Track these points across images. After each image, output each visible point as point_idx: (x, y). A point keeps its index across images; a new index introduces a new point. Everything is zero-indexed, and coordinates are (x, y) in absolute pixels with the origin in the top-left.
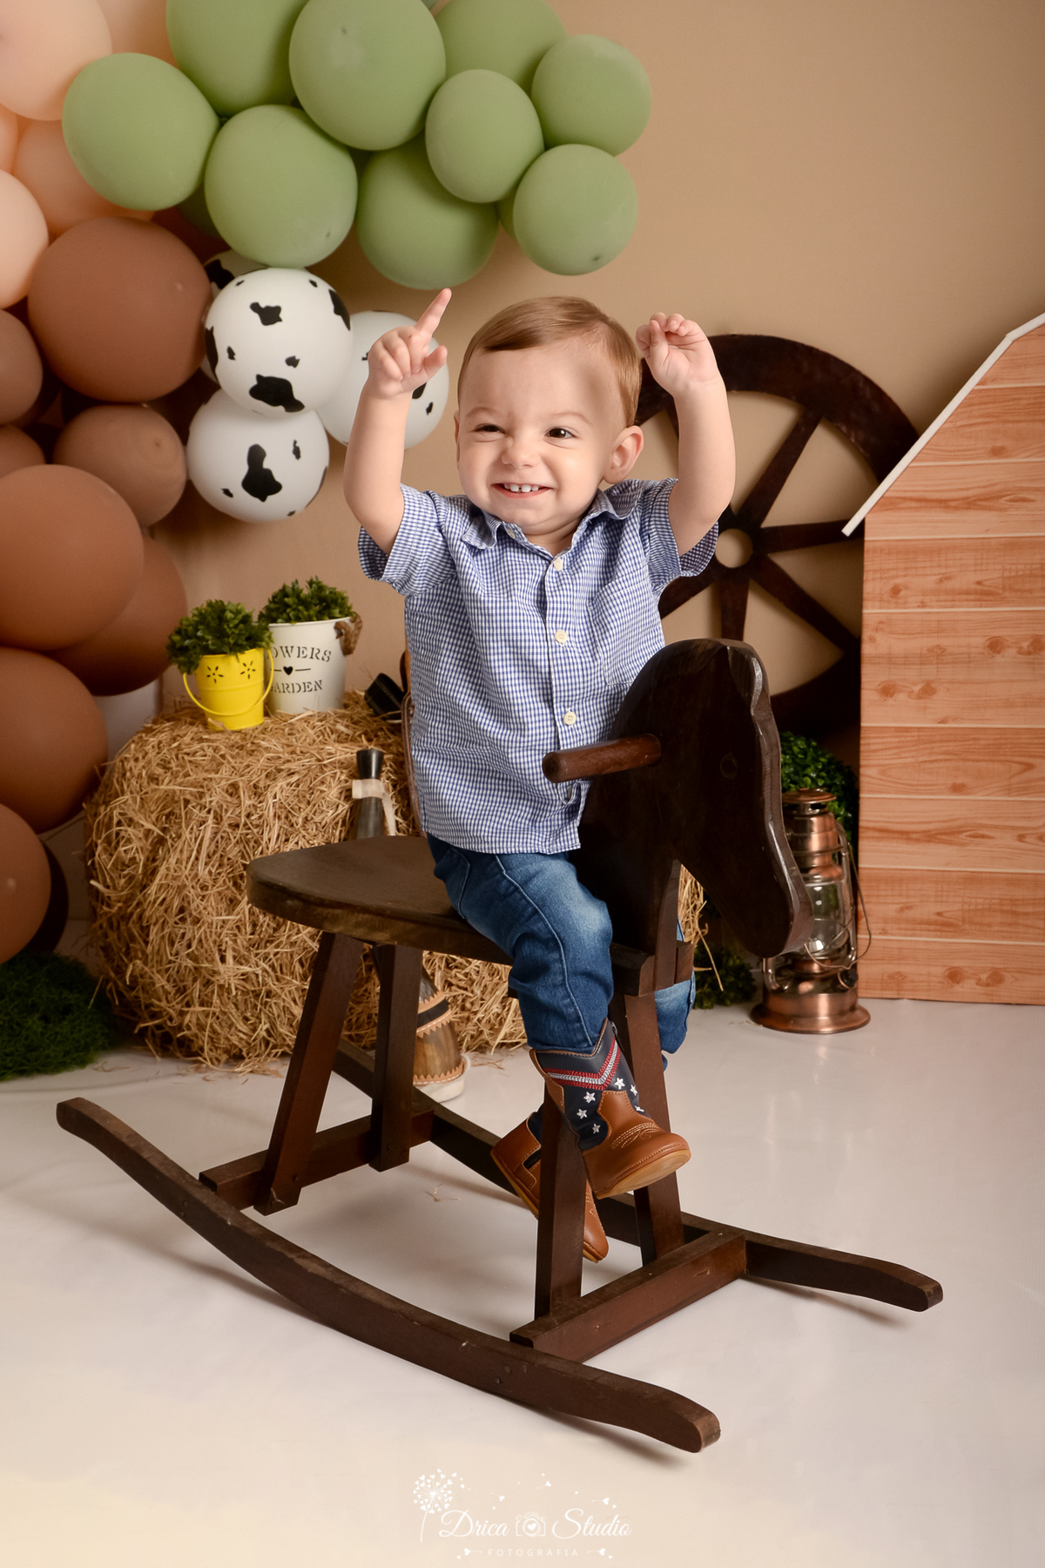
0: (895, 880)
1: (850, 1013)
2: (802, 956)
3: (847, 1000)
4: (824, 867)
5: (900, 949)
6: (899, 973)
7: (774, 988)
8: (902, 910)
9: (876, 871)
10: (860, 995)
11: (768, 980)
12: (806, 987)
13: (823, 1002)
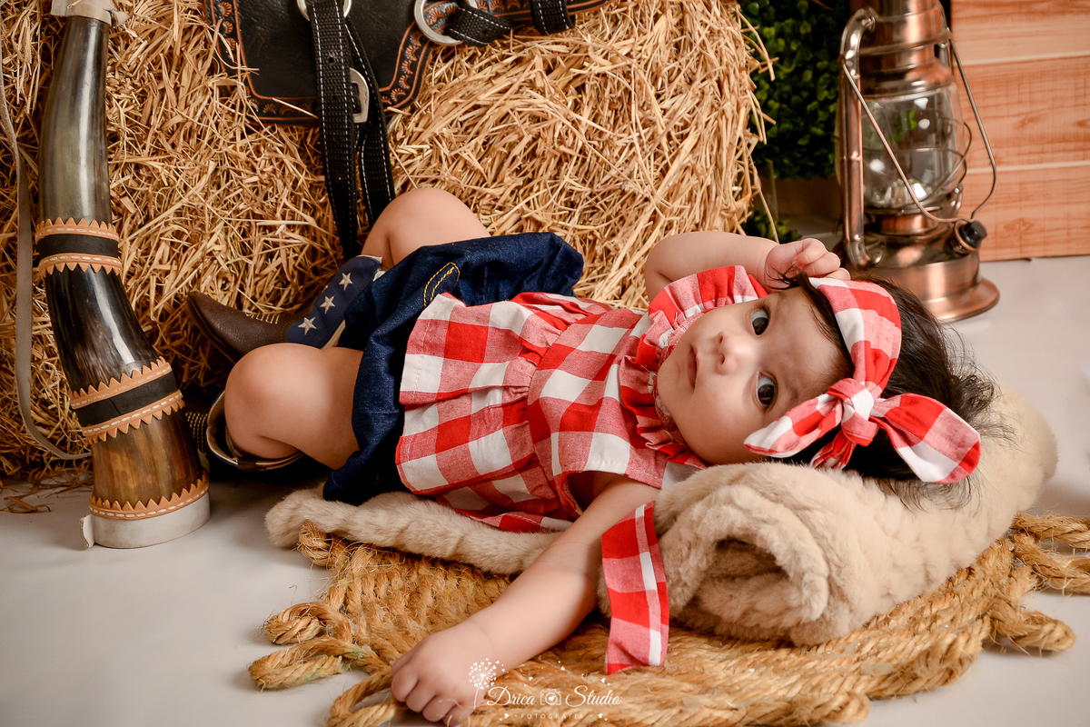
0: (1011, 79)
1: (971, 290)
2: (900, 209)
3: (967, 267)
4: (926, 68)
5: (1020, 184)
6: (1022, 221)
7: (862, 262)
8: (1023, 124)
9: (981, 70)
10: (981, 258)
11: (854, 251)
12: (909, 255)
13: (937, 275)
